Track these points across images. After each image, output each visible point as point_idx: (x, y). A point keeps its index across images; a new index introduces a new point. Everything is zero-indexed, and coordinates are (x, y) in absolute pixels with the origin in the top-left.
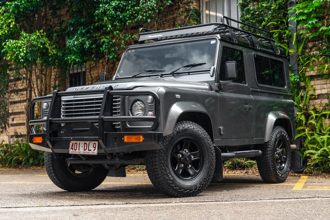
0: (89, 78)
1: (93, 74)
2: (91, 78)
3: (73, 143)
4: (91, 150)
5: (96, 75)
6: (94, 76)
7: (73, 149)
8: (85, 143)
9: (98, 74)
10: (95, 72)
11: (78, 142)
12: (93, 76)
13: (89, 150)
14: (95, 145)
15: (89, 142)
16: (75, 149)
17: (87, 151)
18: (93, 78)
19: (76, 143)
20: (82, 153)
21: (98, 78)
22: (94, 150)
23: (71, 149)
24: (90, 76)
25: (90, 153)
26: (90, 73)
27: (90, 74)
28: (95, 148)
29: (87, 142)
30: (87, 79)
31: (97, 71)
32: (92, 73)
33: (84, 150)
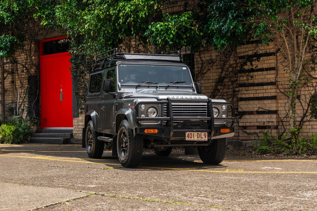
0: (198, 61)
1: (204, 57)
2: (201, 62)
3: (188, 134)
4: (203, 138)
5: (208, 58)
6: (205, 59)
7: (189, 137)
8: (198, 134)
9: (210, 57)
10: (206, 55)
11: (192, 133)
12: (203, 59)
13: (201, 138)
14: (205, 134)
15: (201, 133)
16: (191, 137)
17: (200, 138)
18: (204, 61)
19: (190, 134)
20: (195, 140)
21: (210, 62)
22: (205, 138)
23: (187, 137)
24: (199, 59)
25: (202, 140)
26: (200, 56)
27: (200, 58)
28: (206, 136)
29: (200, 133)
30: (195, 63)
31: (209, 55)
32: (202, 56)
33: (198, 138)
